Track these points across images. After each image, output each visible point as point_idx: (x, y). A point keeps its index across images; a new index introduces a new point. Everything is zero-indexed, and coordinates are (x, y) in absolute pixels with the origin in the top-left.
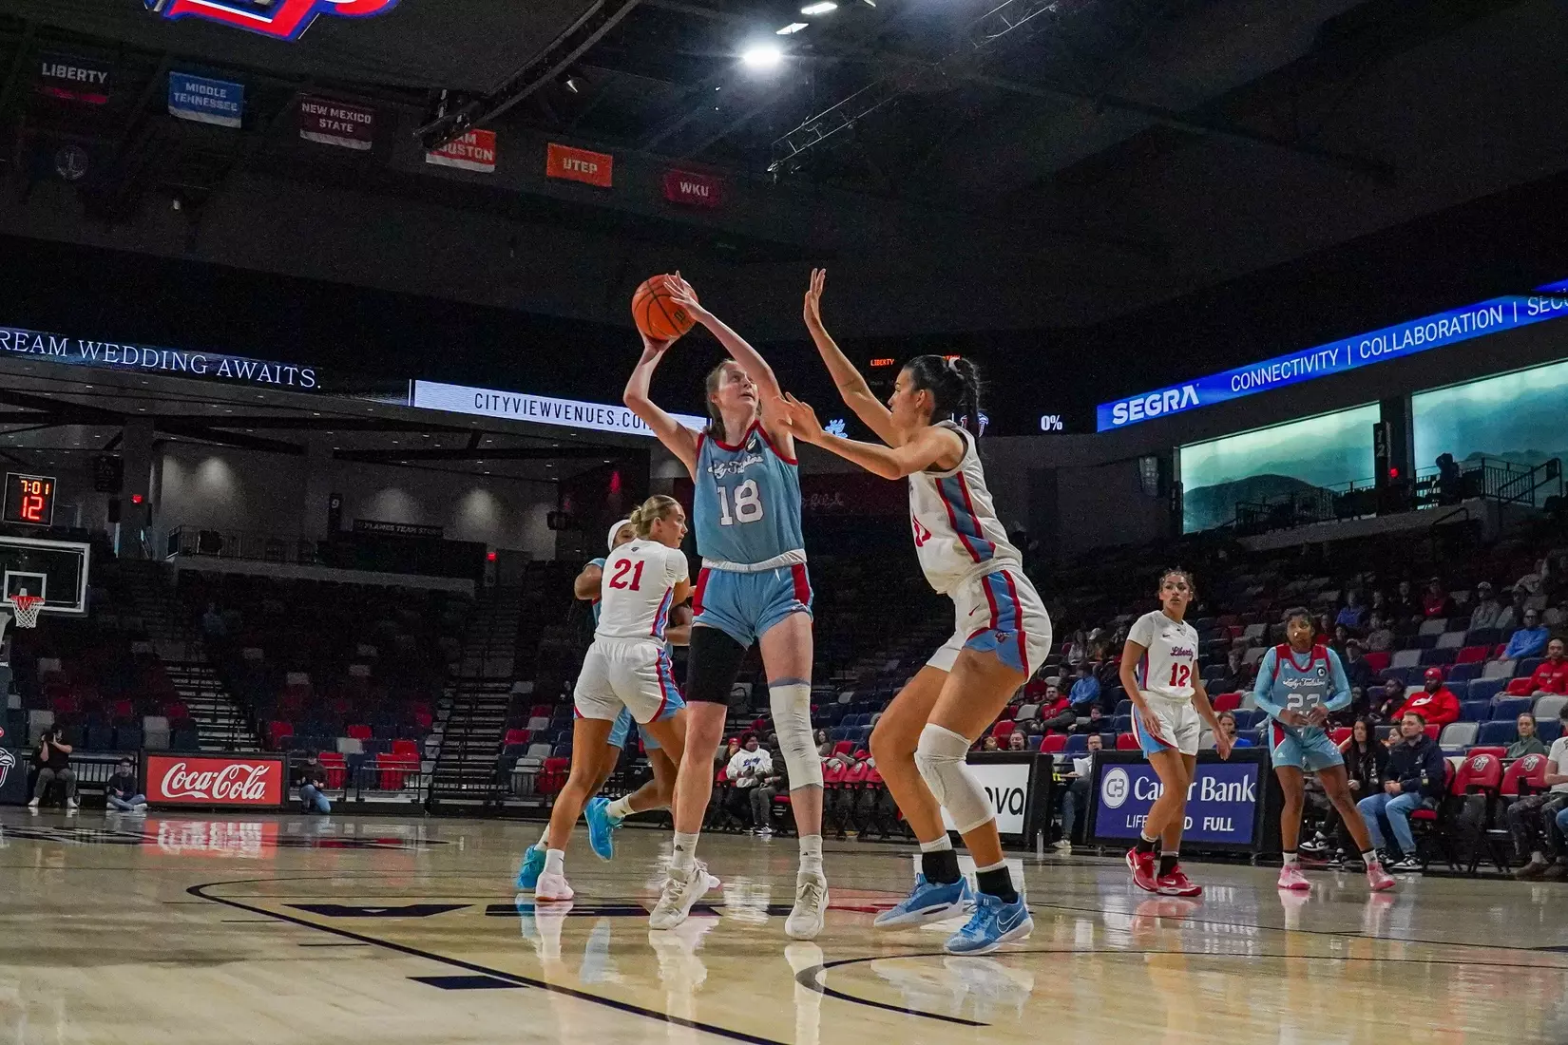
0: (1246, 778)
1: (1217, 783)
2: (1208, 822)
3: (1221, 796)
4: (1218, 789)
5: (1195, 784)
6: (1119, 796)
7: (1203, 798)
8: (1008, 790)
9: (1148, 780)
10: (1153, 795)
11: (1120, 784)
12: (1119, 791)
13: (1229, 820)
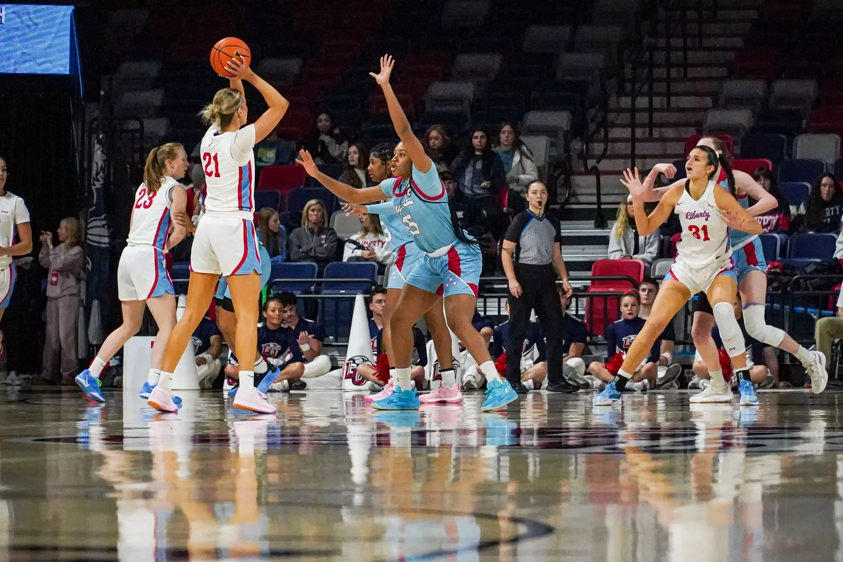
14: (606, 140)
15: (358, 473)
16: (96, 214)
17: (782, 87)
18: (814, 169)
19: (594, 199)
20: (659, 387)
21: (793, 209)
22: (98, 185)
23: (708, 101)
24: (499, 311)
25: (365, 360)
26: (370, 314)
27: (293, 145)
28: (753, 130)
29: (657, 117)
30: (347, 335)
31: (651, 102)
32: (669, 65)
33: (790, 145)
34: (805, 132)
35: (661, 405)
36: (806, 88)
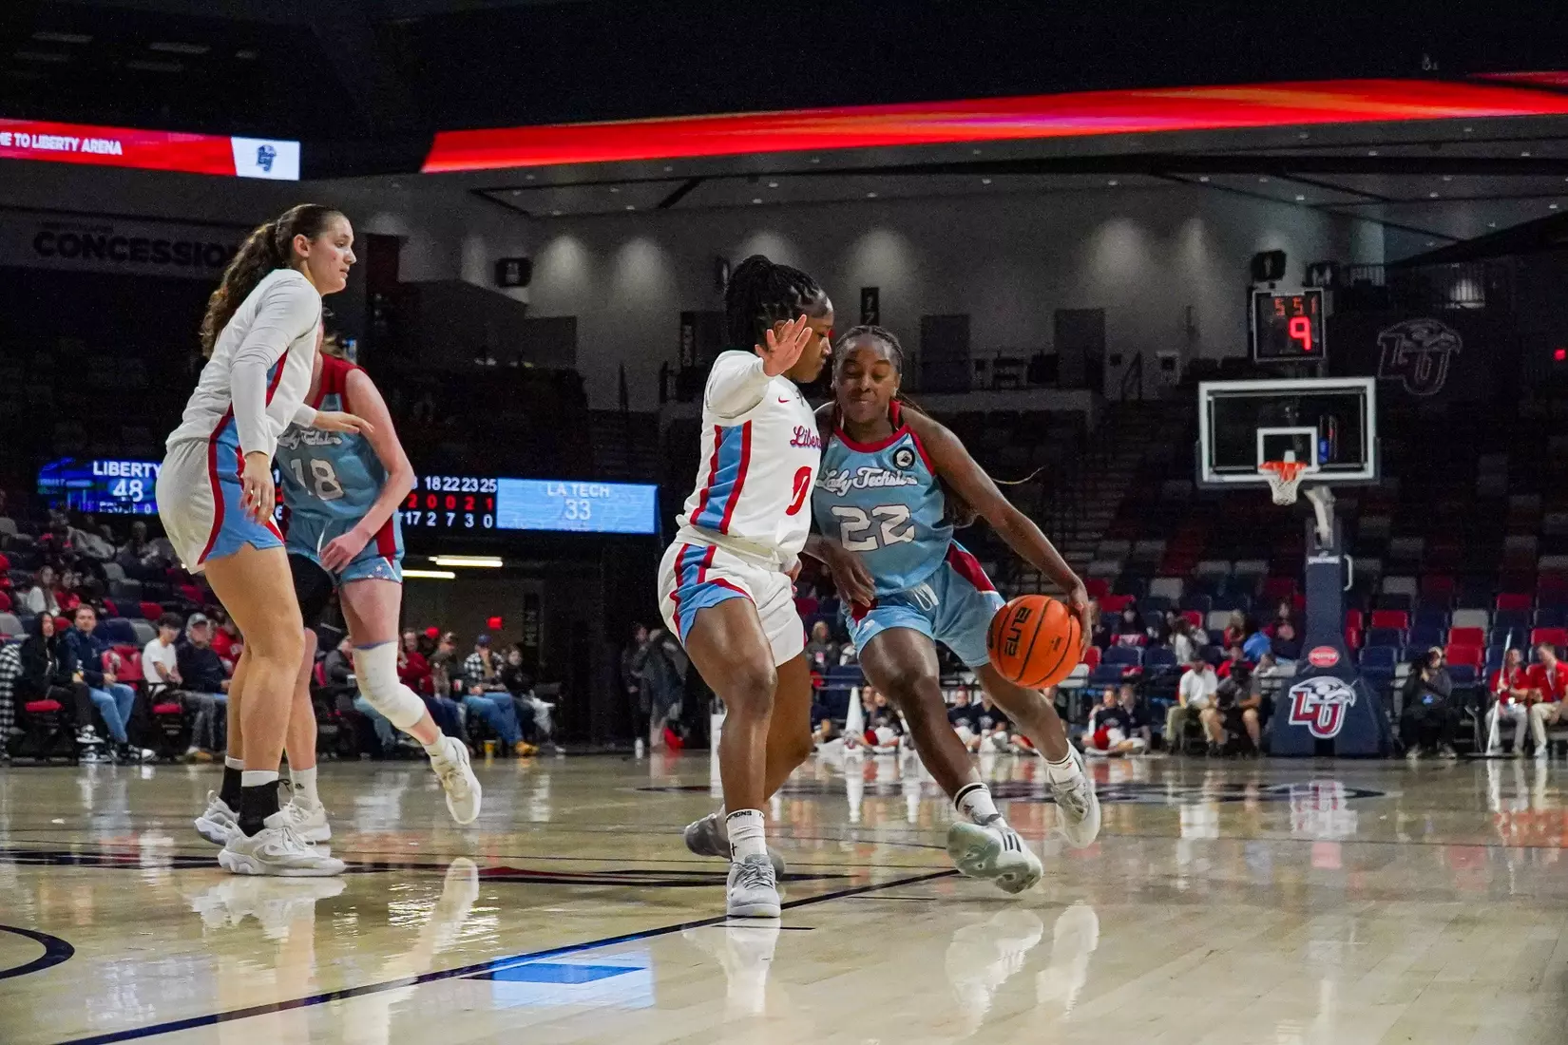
14: (1021, 583)
15: (854, 815)
17: (1144, 546)
18: (1163, 603)
21: (1150, 631)
23: (1091, 555)
25: (856, 732)
26: (862, 701)
27: (809, 584)
28: (1121, 576)
30: (845, 716)
33: (1148, 585)
34: (1159, 576)
36: (1160, 546)
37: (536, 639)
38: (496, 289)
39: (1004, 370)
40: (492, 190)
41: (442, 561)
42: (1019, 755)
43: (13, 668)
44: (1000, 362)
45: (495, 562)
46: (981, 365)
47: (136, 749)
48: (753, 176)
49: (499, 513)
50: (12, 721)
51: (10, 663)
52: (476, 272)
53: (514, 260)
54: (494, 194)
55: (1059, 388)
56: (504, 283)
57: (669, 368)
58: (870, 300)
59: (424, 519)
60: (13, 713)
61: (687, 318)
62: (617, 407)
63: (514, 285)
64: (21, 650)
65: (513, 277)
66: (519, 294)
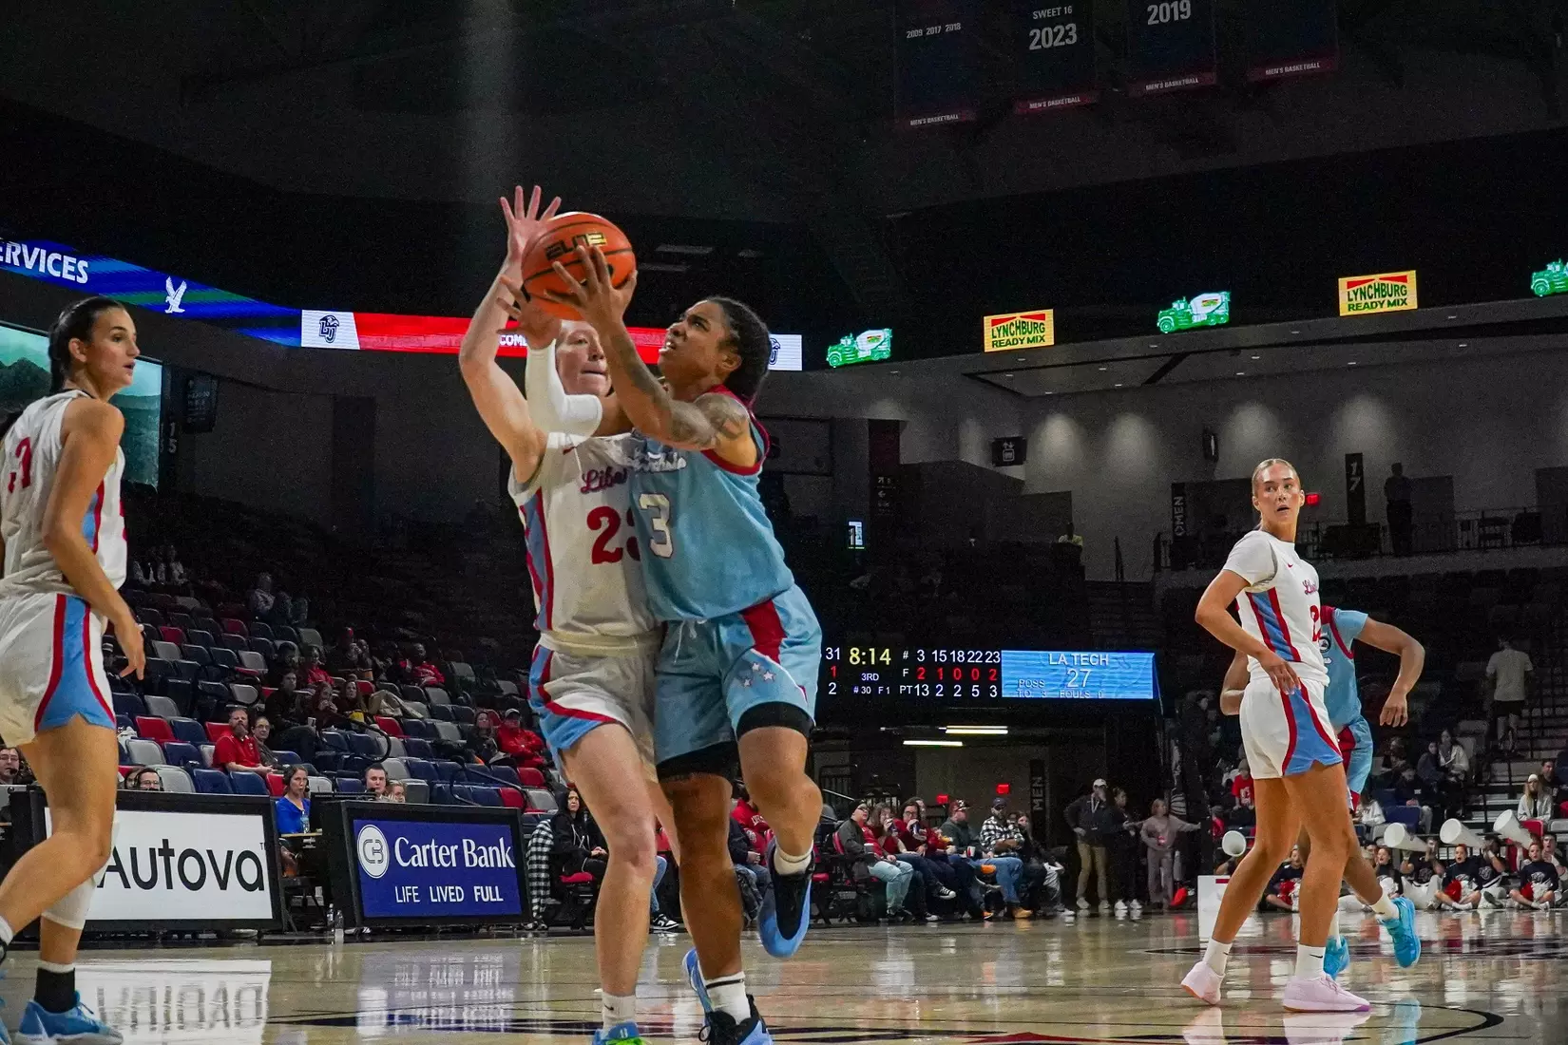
0: (501, 840)
1: (477, 847)
2: (478, 891)
3: (483, 862)
4: (479, 853)
5: (456, 847)
6: (380, 861)
7: (467, 864)
8: (230, 854)
9: (407, 842)
10: (416, 859)
11: (377, 847)
12: (378, 856)
13: (497, 888)
16: (1175, 792)
19: (1507, 779)
20: (1558, 906)
22: (1177, 773)
24: (1448, 856)
29: (1546, 723)
31: (1542, 712)
32: (1553, 686)
35: (1558, 921)
37: (1042, 804)
38: (991, 467)
39: (1490, 530)
40: (984, 373)
41: (951, 730)
42: (1519, 909)
43: (548, 842)
44: (1484, 522)
45: (1001, 731)
46: (1466, 525)
47: (665, 918)
48: (1236, 350)
49: (1004, 682)
50: (548, 892)
51: (546, 837)
52: (973, 452)
53: (1009, 440)
54: (988, 377)
55: (1544, 545)
56: (999, 462)
57: (1162, 538)
58: (1354, 465)
59: (933, 690)
60: (549, 884)
61: (1177, 489)
62: (1113, 579)
63: (1011, 464)
64: (553, 825)
65: (1009, 456)
66: (1016, 472)
